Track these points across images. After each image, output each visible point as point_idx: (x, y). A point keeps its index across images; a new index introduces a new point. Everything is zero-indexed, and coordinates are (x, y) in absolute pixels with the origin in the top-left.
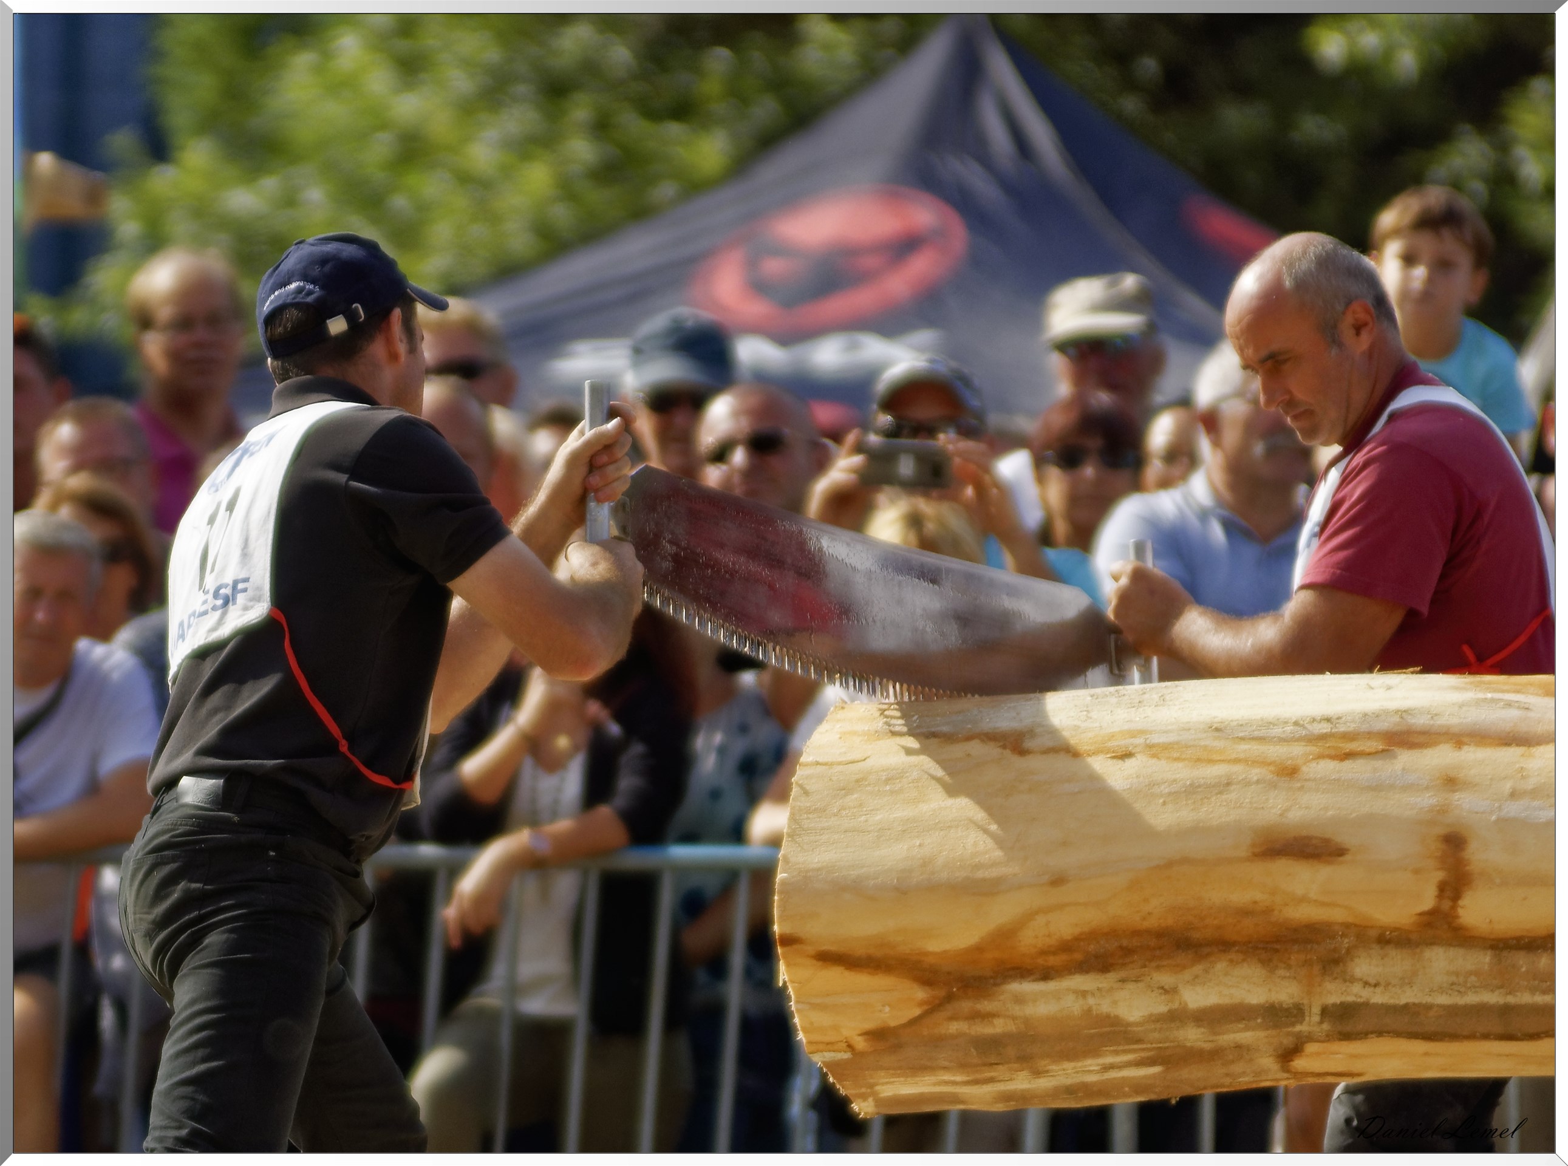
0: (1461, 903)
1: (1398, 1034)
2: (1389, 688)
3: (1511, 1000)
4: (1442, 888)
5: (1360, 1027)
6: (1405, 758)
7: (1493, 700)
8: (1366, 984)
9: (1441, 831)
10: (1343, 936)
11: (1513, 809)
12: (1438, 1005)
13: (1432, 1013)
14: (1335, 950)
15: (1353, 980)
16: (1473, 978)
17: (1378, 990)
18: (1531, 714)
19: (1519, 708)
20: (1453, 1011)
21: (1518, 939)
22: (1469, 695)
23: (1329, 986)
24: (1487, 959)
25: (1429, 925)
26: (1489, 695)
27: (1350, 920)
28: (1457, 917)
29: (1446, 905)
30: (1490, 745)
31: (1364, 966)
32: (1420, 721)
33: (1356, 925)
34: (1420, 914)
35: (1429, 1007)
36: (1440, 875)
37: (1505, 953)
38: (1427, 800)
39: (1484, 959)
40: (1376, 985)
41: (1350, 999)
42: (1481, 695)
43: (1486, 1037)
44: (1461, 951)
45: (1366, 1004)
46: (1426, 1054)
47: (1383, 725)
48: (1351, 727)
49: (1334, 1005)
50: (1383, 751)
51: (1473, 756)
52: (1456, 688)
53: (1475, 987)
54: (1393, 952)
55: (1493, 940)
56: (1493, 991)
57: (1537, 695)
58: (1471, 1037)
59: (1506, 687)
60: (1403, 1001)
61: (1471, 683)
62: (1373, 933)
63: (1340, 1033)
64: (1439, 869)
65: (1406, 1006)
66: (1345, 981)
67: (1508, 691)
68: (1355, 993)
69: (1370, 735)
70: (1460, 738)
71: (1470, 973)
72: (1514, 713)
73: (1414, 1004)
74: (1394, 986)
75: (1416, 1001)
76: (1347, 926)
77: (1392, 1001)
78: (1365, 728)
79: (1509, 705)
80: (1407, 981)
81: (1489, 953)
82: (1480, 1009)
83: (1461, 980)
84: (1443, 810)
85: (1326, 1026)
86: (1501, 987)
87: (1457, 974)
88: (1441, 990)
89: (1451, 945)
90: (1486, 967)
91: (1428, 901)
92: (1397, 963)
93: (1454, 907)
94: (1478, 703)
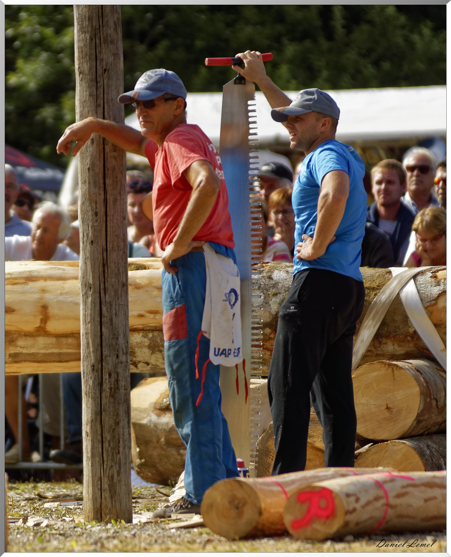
0: (47, 324)
1: (30, 361)
2: (26, 265)
3: (61, 351)
4: (42, 320)
5: (20, 359)
6: (31, 284)
7: (55, 268)
8: (21, 347)
9: (41, 304)
10: (15, 334)
11: (61, 298)
12: (41, 353)
13: (39, 355)
14: (12, 338)
15: (17, 346)
16: (50, 345)
17: (24, 349)
18: (65, 272)
19: (62, 270)
20: (45, 355)
21: (63, 334)
22: (48, 267)
23: (11, 348)
24: (54, 340)
25: (38, 331)
26: (53, 267)
27: (16, 329)
28: (46, 328)
29: (43, 325)
30: (54, 280)
31: (21, 342)
32: (35, 274)
33: (18, 331)
34: (36, 328)
35: (39, 353)
36: (41, 317)
37: (59, 338)
38: (37, 296)
39: (53, 340)
40: (24, 348)
41: (17, 352)
42: (51, 267)
43: (54, 362)
44: (47, 338)
45: (21, 353)
46: (38, 367)
47: (24, 275)
48: (16, 276)
49: (13, 353)
50: (25, 282)
51: (50, 284)
52: (44, 265)
53: (51, 348)
54: (28, 338)
55: (56, 335)
56: (56, 349)
57: (67, 266)
58: (50, 362)
59: (58, 264)
60: (31, 352)
61: (48, 263)
62: (23, 333)
63: (14, 361)
64: (41, 315)
65: (32, 353)
66: (15, 347)
67: (59, 265)
68: (18, 350)
69: (21, 278)
70: (46, 278)
71: (50, 344)
72: (61, 271)
73: (34, 353)
74: (29, 348)
75: (35, 352)
76: (16, 331)
77: (28, 352)
78: (20, 276)
79: (59, 269)
80: (32, 346)
81: (55, 338)
82: (52, 354)
83: (47, 346)
84: (41, 299)
85: (10, 359)
86: (57, 348)
87: (46, 344)
88: (42, 349)
89: (44, 336)
90: (54, 342)
91: (38, 324)
92: (29, 341)
93: (45, 325)
94: (51, 269)
